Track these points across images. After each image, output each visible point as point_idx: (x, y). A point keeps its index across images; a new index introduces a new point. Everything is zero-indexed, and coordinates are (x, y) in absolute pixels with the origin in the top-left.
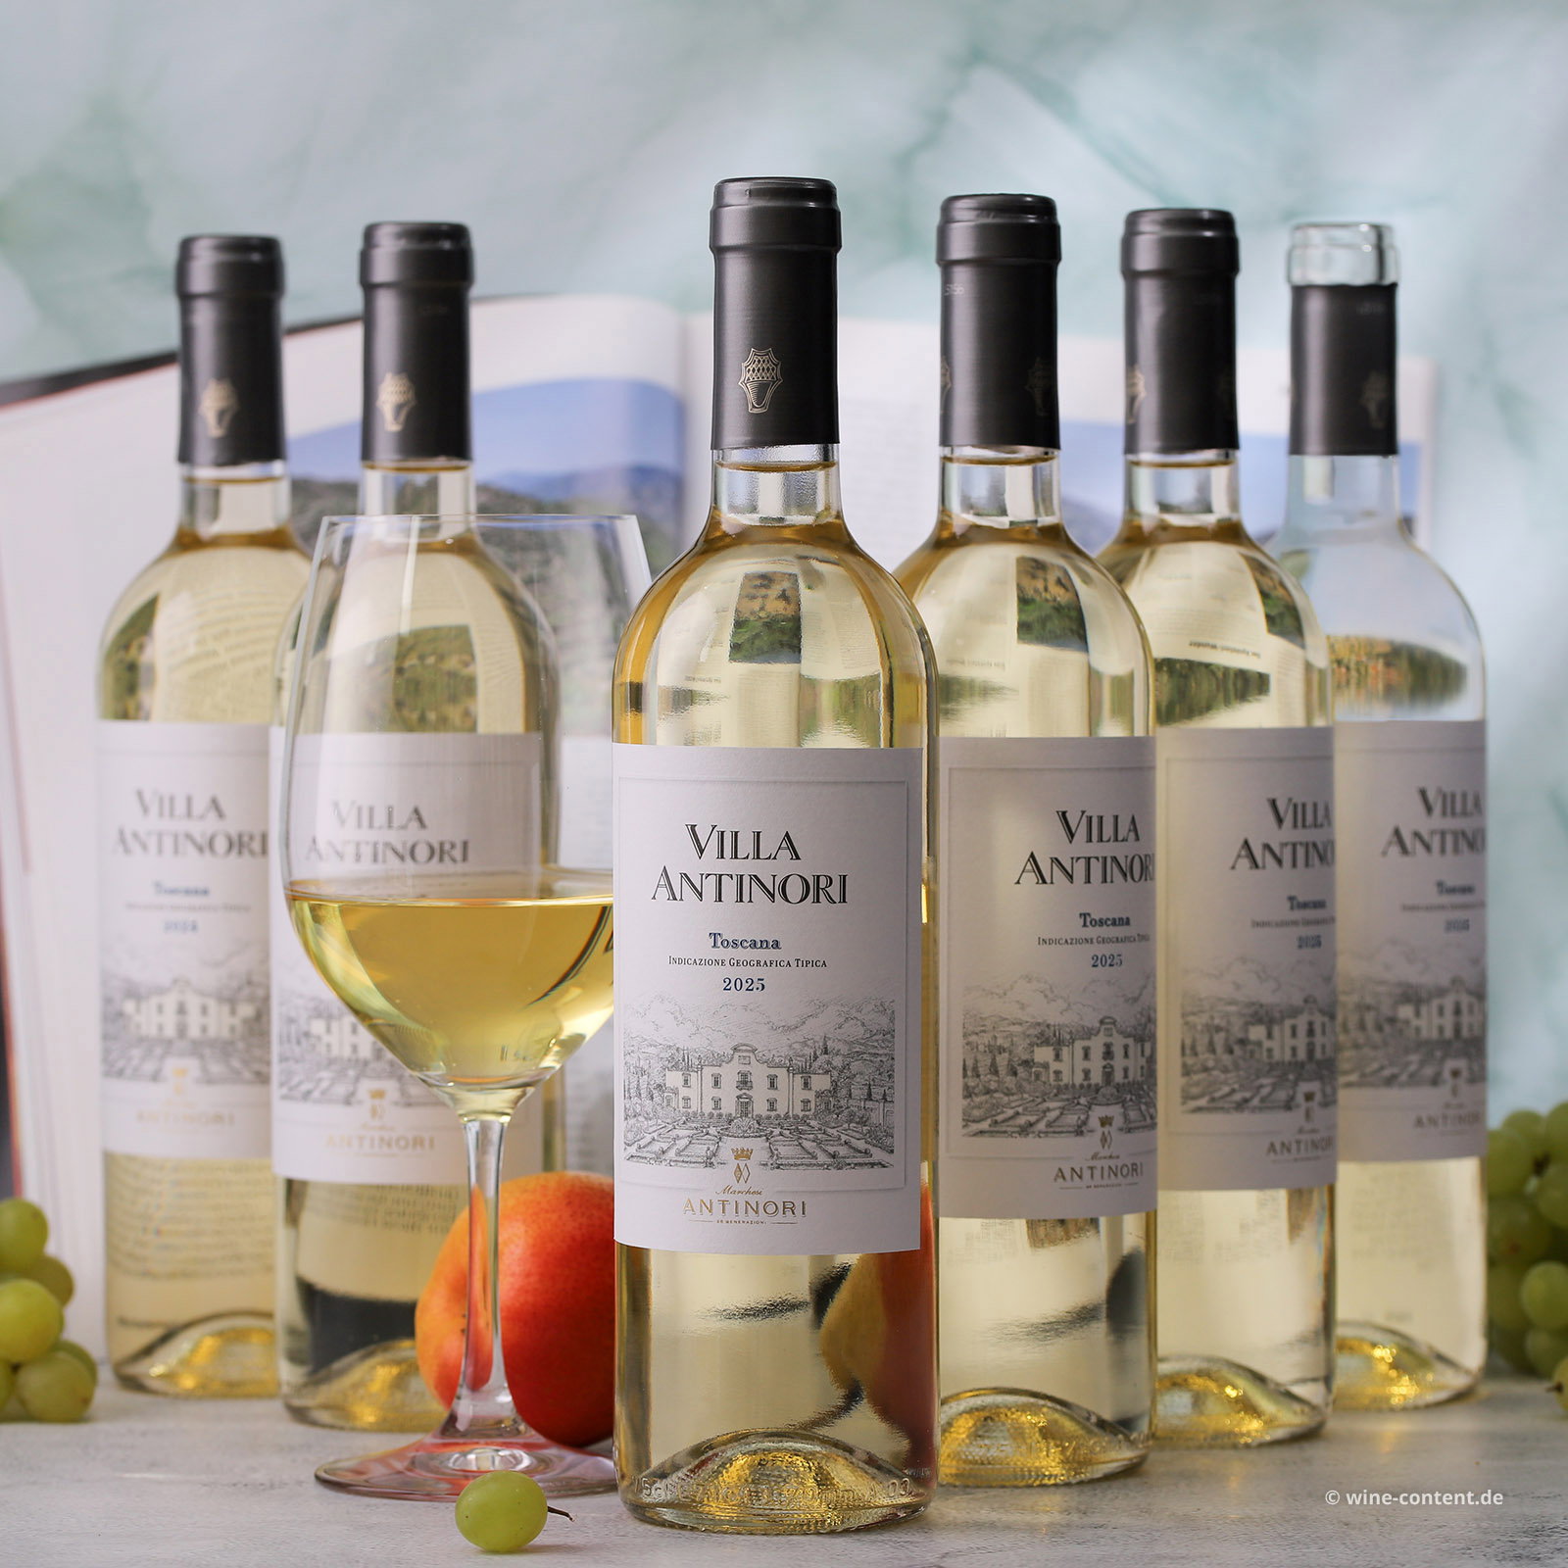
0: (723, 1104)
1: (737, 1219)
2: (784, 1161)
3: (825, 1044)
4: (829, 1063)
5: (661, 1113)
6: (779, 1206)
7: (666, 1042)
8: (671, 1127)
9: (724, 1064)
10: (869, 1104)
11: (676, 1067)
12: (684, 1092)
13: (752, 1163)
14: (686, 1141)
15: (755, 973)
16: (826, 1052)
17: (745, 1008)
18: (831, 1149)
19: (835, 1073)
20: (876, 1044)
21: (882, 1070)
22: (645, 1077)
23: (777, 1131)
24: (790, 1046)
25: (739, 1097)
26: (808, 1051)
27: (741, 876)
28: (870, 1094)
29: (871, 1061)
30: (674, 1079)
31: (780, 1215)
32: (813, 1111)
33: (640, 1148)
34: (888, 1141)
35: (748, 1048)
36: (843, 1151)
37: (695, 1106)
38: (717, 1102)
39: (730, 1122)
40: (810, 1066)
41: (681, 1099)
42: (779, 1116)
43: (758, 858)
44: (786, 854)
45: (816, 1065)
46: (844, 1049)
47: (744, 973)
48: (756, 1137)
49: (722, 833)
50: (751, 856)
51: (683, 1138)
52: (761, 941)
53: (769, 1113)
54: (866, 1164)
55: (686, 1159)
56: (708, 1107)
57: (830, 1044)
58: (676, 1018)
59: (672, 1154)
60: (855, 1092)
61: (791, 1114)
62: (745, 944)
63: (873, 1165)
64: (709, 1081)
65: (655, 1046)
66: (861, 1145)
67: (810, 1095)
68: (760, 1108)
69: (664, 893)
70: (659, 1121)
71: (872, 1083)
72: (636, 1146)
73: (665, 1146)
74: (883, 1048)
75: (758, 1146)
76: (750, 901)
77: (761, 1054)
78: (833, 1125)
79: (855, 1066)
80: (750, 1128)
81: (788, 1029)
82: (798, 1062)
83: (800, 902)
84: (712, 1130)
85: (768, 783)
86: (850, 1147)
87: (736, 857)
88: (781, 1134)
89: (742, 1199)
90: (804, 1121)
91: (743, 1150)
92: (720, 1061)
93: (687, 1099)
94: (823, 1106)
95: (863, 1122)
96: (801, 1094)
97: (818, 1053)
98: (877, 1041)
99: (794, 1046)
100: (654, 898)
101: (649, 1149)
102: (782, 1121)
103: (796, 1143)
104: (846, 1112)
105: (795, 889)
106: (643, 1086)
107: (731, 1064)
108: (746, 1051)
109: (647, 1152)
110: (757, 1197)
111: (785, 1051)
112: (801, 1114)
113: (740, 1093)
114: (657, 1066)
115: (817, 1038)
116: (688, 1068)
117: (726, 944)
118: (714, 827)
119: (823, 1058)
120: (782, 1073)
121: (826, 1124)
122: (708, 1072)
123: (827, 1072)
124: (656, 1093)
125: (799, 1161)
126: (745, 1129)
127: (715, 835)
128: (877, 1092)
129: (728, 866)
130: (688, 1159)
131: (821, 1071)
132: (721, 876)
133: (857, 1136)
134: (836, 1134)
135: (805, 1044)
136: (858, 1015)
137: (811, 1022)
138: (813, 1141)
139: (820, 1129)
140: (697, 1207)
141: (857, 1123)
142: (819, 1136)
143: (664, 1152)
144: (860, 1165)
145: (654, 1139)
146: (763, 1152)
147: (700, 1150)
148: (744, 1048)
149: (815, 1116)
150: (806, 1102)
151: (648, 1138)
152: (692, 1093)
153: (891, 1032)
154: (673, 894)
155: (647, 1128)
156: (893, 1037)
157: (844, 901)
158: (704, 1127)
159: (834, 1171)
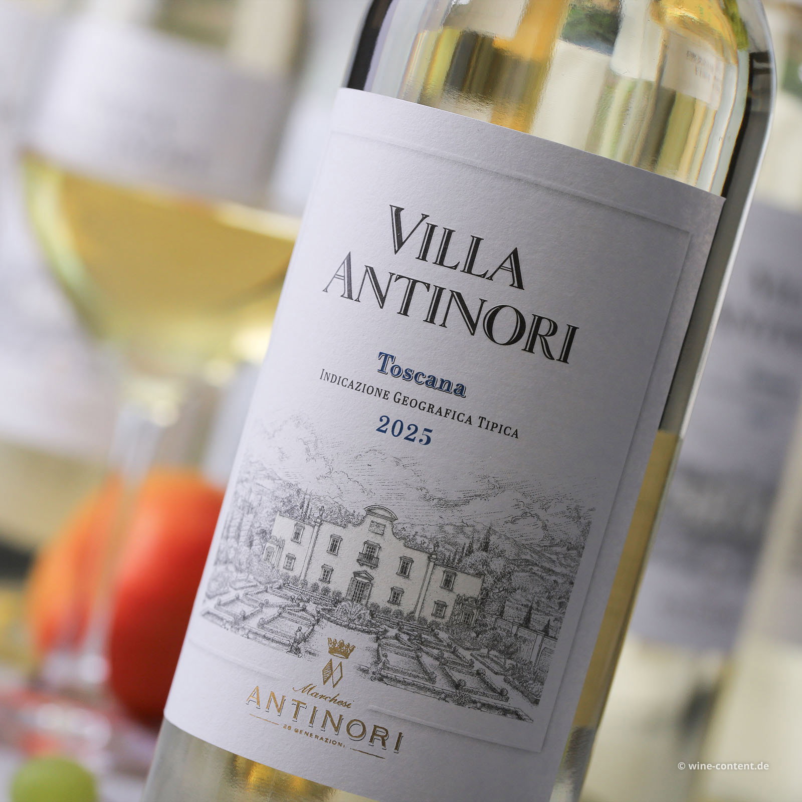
0: (334, 577)
1: (309, 730)
2: (391, 674)
3: (487, 538)
4: (485, 563)
5: (256, 565)
6: (367, 730)
7: (286, 478)
8: (262, 588)
9: (350, 525)
10: (523, 632)
11: (290, 512)
12: (290, 547)
13: (350, 664)
14: (273, 612)
15: (423, 419)
16: (485, 547)
17: (398, 461)
18: (457, 676)
19: (490, 580)
20: (554, 557)
21: (553, 593)
22: (251, 516)
23: (393, 632)
24: (441, 527)
25: (357, 574)
26: (462, 540)
27: (441, 290)
28: (528, 620)
29: (542, 578)
30: (284, 527)
31: (364, 744)
32: (447, 619)
33: (219, 604)
34: (535, 687)
35: (387, 515)
36: (471, 682)
37: (298, 569)
38: (327, 573)
39: (336, 602)
40: (460, 561)
41: (284, 556)
42: (401, 613)
43: (469, 272)
44: (506, 277)
45: (468, 560)
46: (510, 552)
47: (408, 415)
48: (363, 631)
49: (433, 227)
50: (461, 267)
51: (272, 606)
52: (443, 381)
53: (388, 605)
54: (497, 708)
55: (269, 635)
56: (314, 576)
57: (493, 539)
58: (308, 450)
59: (253, 623)
60: (509, 612)
61: (417, 615)
62: (421, 379)
63: (505, 712)
64: (325, 542)
65: (274, 479)
66: (498, 682)
67: (449, 598)
68: (380, 595)
69: (339, 286)
70: (251, 577)
71: (535, 606)
72: (215, 601)
73: (248, 610)
74: (561, 564)
75: (362, 643)
76: (443, 325)
77: (400, 527)
78: (468, 645)
79: (520, 578)
80: (359, 618)
81: (444, 504)
82: (447, 551)
83: (509, 343)
84: (311, 607)
85: (509, 178)
86: (484, 681)
87: (441, 263)
88: (397, 637)
89: (323, 706)
90: (432, 629)
91: (342, 644)
92: (347, 520)
93: (291, 558)
94: (462, 618)
95: (508, 653)
96: (437, 593)
97: (475, 546)
98: (557, 554)
99: (447, 528)
100: (326, 290)
101: (229, 608)
102: (403, 621)
103: (413, 654)
104: (489, 635)
105: (505, 325)
106: (246, 527)
107: (358, 529)
108: (383, 517)
109: (227, 612)
110: (342, 710)
111: (432, 531)
112: (430, 619)
113: (358, 568)
114: (269, 505)
115: (479, 527)
116: (304, 518)
117: (397, 372)
118: (425, 217)
119: (479, 555)
120: (420, 559)
121: (459, 642)
122: (328, 530)
123: (479, 575)
124: (257, 540)
125: (410, 680)
126: (353, 617)
127: (423, 228)
128: (539, 621)
129: (428, 272)
130: (271, 636)
131: (472, 571)
132: (415, 282)
133: (496, 668)
134: (469, 657)
135: (460, 529)
136: (541, 513)
137: (477, 506)
138: (437, 659)
139: (449, 646)
140: (264, 702)
141: (500, 652)
142: (446, 655)
143: (245, 618)
144: (490, 707)
145: (238, 598)
146: (368, 653)
147: (289, 627)
148: (381, 512)
149: (448, 627)
150: (441, 606)
151: (232, 595)
152: (300, 552)
153: (579, 549)
154: (350, 291)
155: (234, 582)
156: (580, 555)
157: (565, 361)
158: (301, 600)
159: (451, 705)
